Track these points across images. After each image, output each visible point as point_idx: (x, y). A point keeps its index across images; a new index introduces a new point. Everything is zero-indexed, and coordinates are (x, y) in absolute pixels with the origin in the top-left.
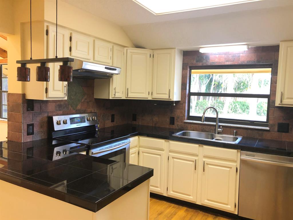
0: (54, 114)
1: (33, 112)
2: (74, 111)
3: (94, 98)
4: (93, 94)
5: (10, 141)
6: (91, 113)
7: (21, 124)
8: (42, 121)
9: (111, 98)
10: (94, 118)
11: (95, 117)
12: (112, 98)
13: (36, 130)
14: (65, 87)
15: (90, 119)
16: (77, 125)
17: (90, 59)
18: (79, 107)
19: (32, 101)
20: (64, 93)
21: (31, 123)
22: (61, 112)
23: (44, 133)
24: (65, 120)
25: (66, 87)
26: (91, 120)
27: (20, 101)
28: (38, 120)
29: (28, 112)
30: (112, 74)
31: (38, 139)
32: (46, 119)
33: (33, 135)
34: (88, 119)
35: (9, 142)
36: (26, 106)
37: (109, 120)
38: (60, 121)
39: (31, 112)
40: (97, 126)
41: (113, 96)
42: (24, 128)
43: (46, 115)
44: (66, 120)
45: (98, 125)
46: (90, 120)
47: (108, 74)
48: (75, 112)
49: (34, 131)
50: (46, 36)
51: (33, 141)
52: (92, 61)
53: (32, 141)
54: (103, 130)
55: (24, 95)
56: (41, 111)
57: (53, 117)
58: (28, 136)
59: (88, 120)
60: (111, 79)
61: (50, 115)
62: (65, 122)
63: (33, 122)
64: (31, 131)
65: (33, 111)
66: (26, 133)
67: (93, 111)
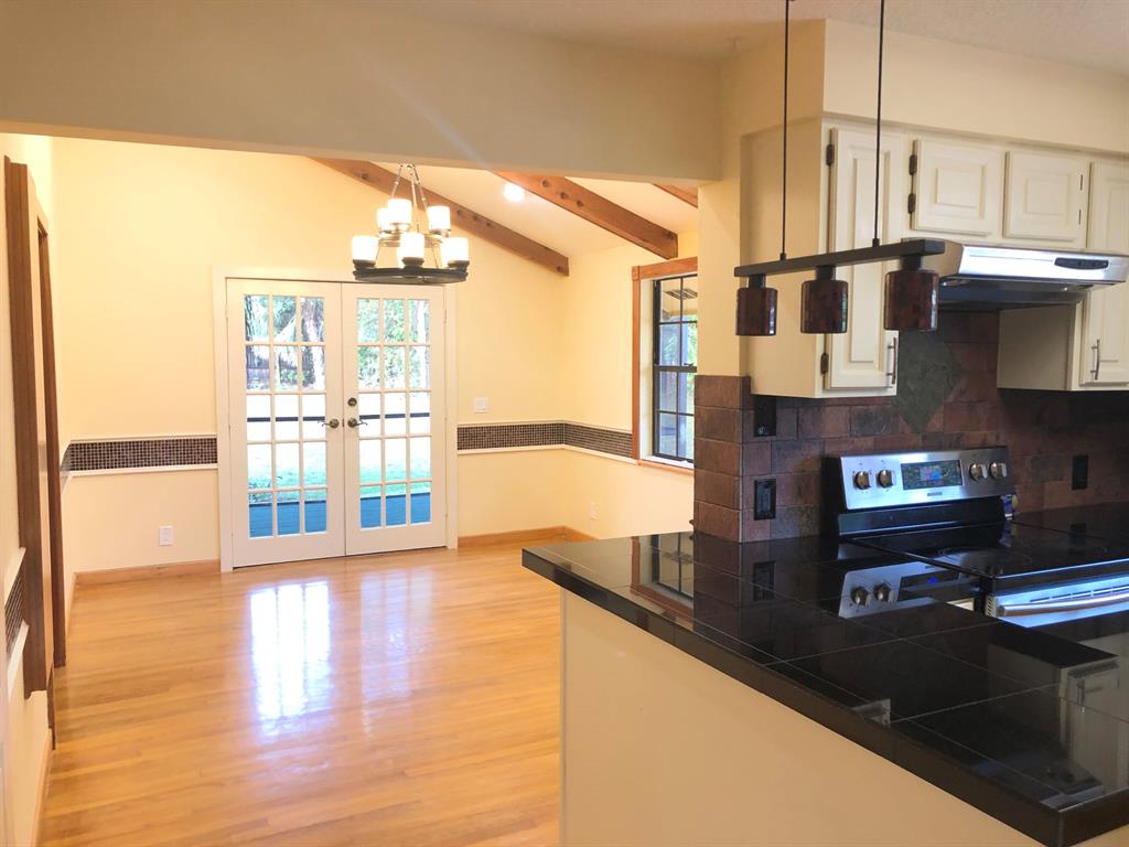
0: (844, 447)
1: (774, 438)
2: (917, 439)
3: (999, 386)
4: (993, 371)
5: (702, 533)
6: (984, 446)
7: (737, 478)
8: (803, 471)
9: (1075, 387)
10: (999, 468)
11: (1004, 466)
12: (1081, 385)
13: (782, 503)
14: (890, 347)
15: (981, 472)
16: (929, 495)
17: (990, 234)
18: (936, 423)
19: (772, 403)
20: (885, 373)
21: (768, 477)
22: (869, 442)
23: (808, 517)
24: (884, 473)
25: (892, 350)
26: (985, 475)
27: (735, 402)
28: (789, 468)
29: (757, 439)
30: (1087, 285)
31: (789, 536)
32: (816, 467)
33: (773, 521)
34: (973, 472)
35: (698, 536)
36: (752, 417)
37: (1061, 479)
38: (866, 475)
39: (768, 438)
40: (1010, 502)
41: (1088, 378)
42: (745, 493)
43: (815, 451)
44: (889, 474)
45: (1015, 498)
46: (981, 476)
47: (1067, 285)
48: (921, 444)
49: (777, 508)
50: (827, 167)
51: (774, 540)
52: (999, 240)
53: (768, 538)
54: (1034, 520)
55: (746, 382)
56: (800, 436)
57: (842, 459)
58: (758, 522)
59: (971, 476)
60: (1079, 306)
61: (829, 451)
62: (883, 480)
63: (773, 476)
64: (768, 506)
65: (774, 434)
66: (752, 510)
67: (992, 440)
